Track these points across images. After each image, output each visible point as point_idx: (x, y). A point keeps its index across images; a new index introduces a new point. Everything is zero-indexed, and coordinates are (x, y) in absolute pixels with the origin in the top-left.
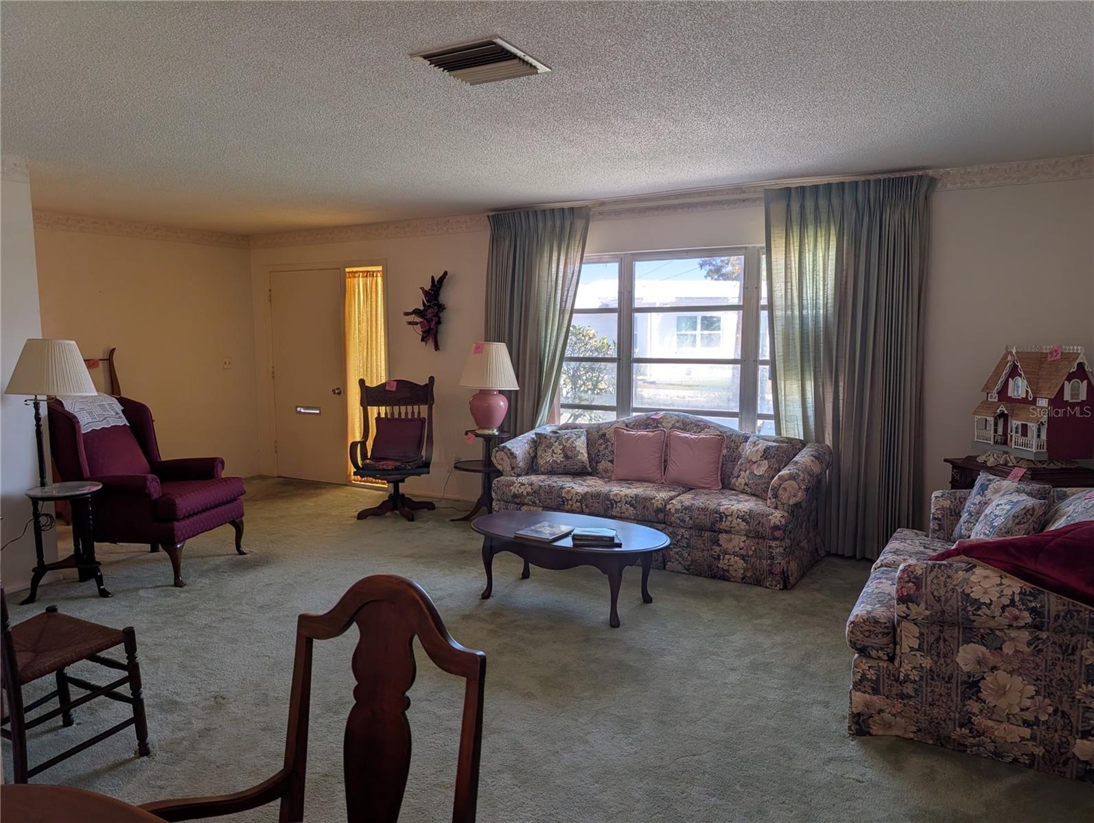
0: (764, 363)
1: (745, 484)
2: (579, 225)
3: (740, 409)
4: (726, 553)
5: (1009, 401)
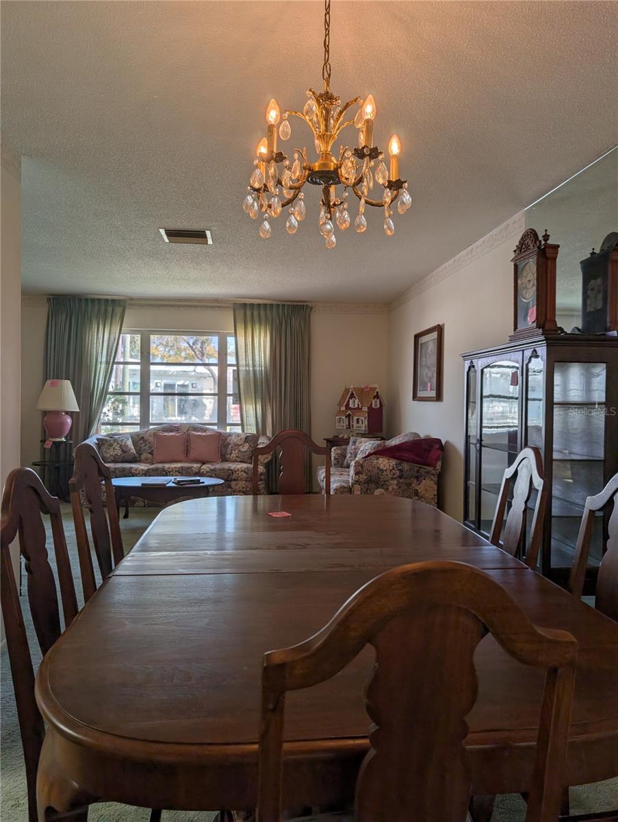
0: (230, 395)
1: (237, 457)
2: (118, 310)
3: (218, 420)
4: (235, 491)
5: (351, 409)
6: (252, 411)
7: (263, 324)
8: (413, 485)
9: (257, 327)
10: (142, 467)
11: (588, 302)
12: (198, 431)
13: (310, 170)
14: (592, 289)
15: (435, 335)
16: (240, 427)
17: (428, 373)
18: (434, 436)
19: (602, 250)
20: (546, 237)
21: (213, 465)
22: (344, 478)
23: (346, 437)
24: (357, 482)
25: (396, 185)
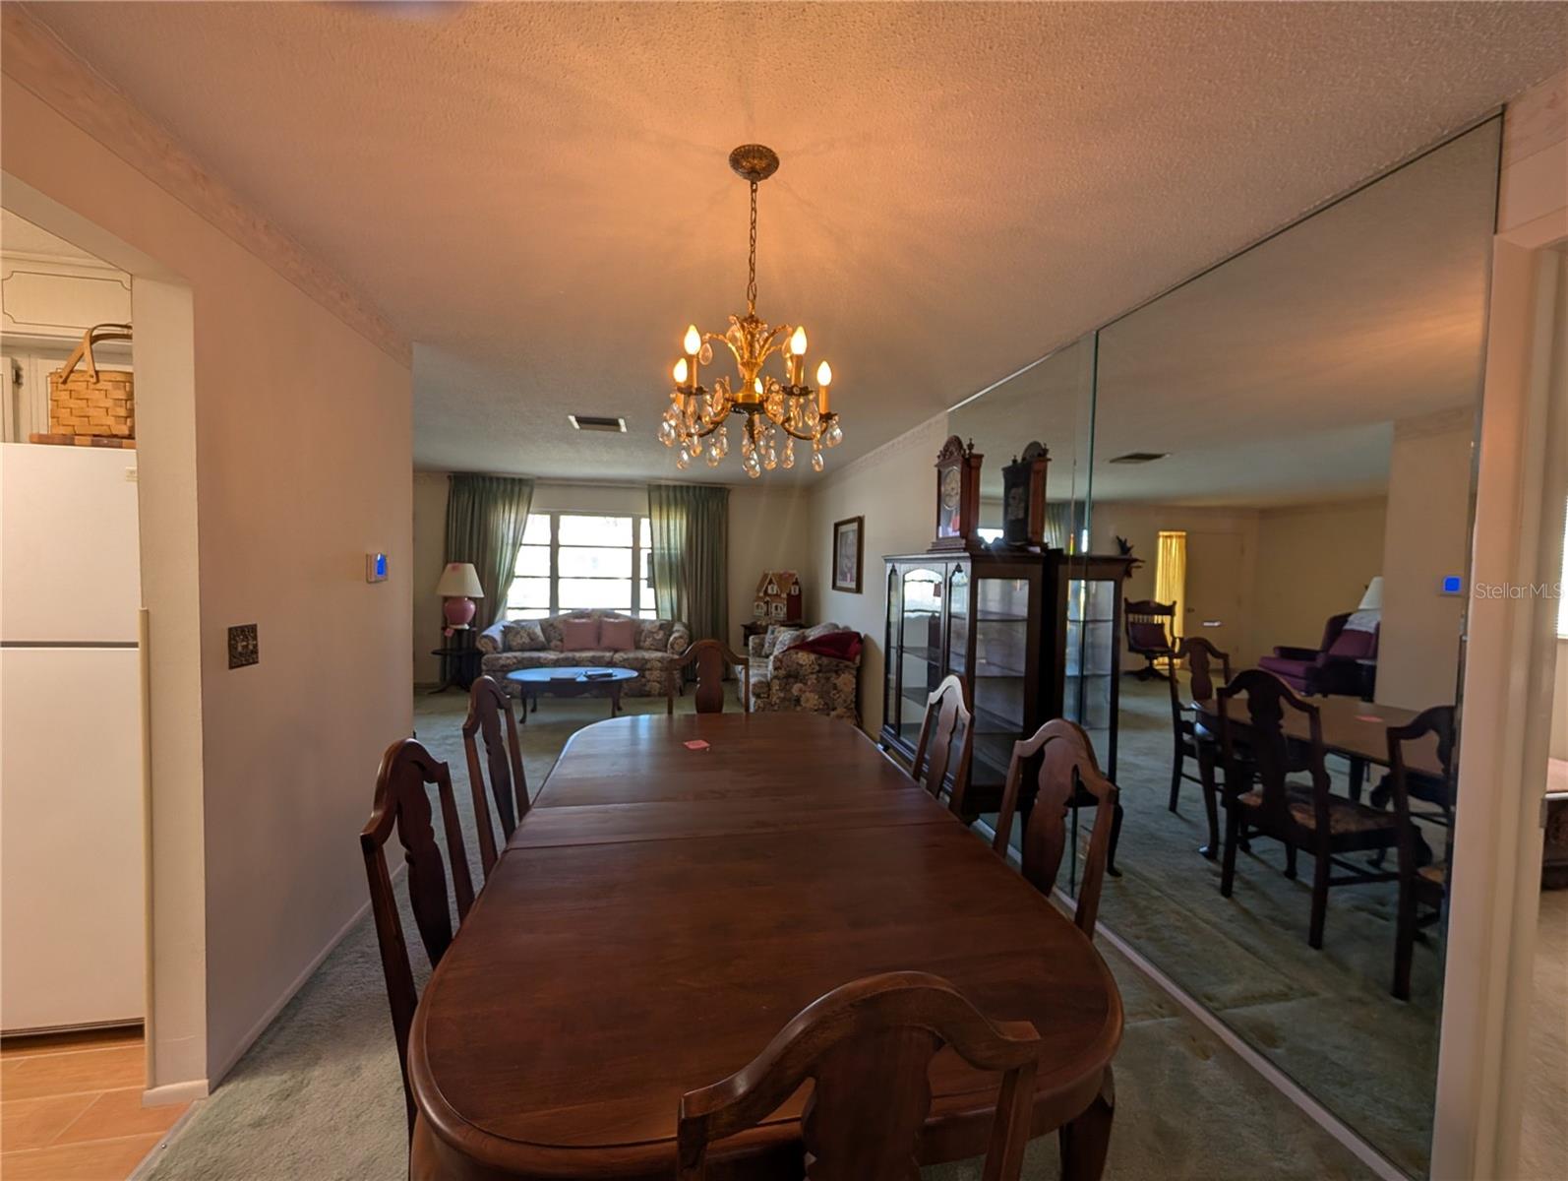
0: (644, 579)
1: (651, 645)
2: (526, 490)
3: (631, 605)
4: (649, 681)
5: (769, 595)
6: (668, 595)
7: (679, 506)
8: (832, 679)
9: (673, 508)
10: (552, 655)
11: (1010, 510)
12: (610, 618)
13: (732, 401)
14: (1014, 498)
15: (855, 526)
16: (655, 612)
17: (848, 563)
18: (855, 629)
19: (1024, 459)
20: (971, 446)
21: (626, 654)
22: (762, 671)
23: (764, 624)
24: (775, 677)
25: (826, 418)
